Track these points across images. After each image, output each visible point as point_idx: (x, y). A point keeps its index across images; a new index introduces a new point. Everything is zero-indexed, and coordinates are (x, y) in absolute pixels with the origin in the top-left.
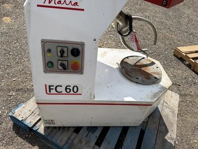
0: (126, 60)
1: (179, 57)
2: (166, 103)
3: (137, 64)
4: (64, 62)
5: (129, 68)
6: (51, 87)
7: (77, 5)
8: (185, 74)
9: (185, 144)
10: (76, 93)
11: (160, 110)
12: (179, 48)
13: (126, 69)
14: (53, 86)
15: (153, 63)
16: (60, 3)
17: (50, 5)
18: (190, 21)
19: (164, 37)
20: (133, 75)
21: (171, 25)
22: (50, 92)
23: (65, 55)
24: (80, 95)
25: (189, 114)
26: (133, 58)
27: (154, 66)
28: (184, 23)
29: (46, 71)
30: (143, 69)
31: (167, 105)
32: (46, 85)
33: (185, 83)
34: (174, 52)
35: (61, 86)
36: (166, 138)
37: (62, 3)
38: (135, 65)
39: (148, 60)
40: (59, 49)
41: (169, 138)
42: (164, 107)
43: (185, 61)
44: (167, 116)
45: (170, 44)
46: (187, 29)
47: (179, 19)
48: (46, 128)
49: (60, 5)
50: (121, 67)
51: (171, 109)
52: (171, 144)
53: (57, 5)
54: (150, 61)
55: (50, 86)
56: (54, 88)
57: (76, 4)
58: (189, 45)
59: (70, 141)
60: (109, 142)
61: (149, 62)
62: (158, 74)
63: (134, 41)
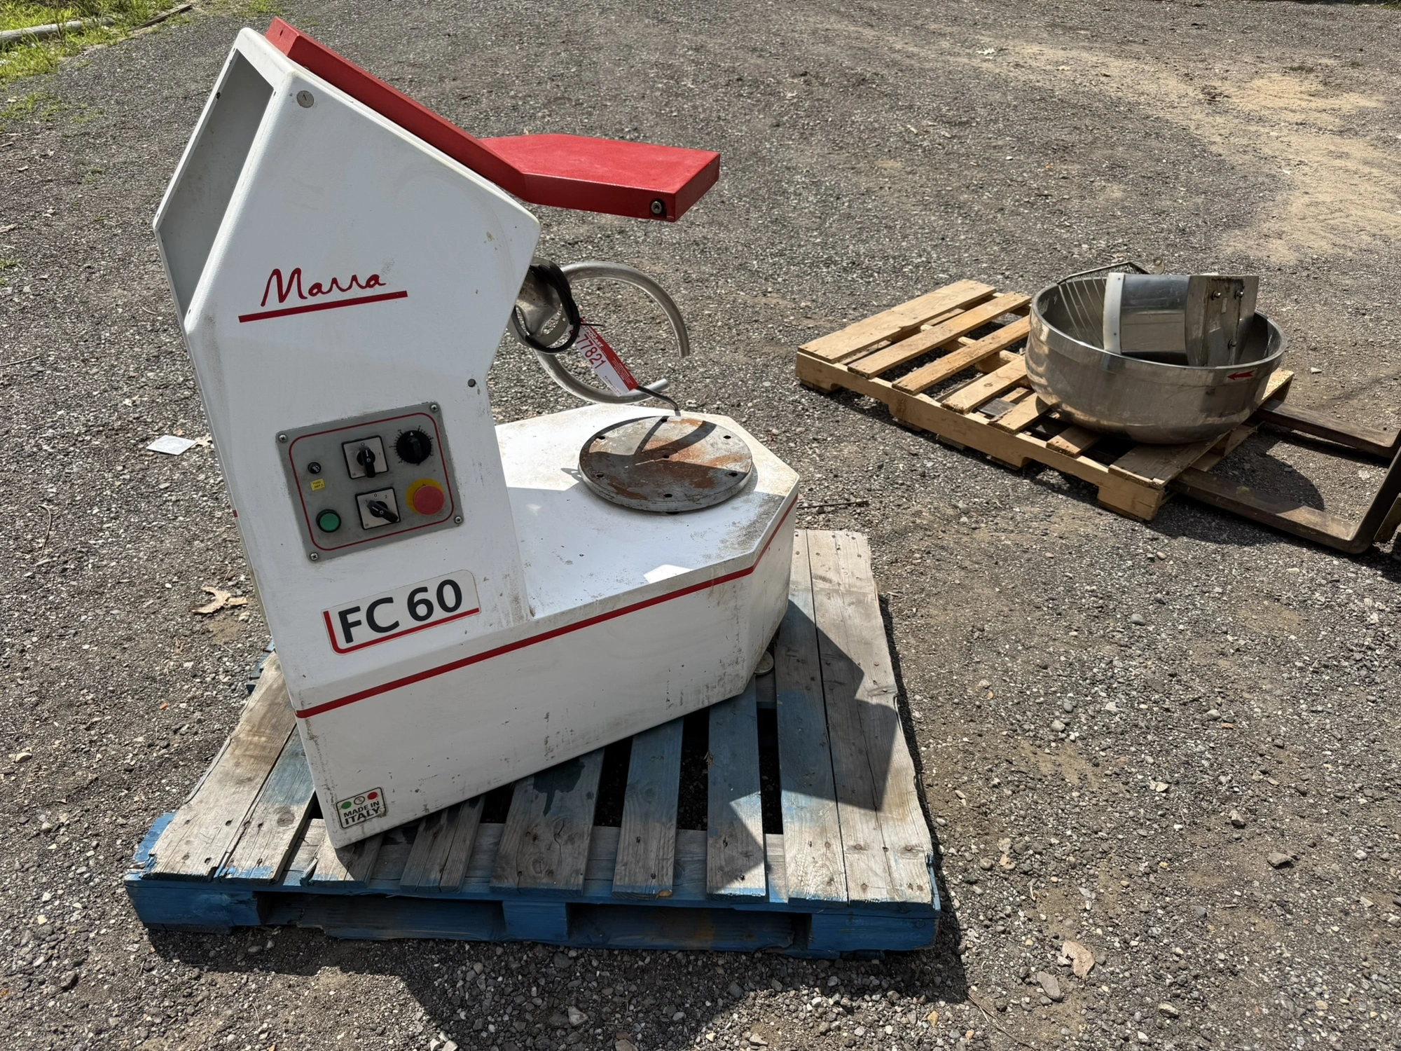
0: (599, 446)
1: (826, 385)
2: (824, 579)
3: (648, 447)
4: (381, 496)
5: (622, 472)
6: (351, 618)
7: (377, 282)
8: (874, 454)
9: (949, 707)
10: (454, 613)
11: (808, 612)
12: (811, 346)
13: (612, 478)
14: (357, 609)
15: (706, 428)
16: (320, 291)
17: (288, 304)
18: (829, 200)
19: (732, 313)
20: (644, 490)
21: (747, 245)
22: (349, 638)
23: (380, 466)
24: (473, 617)
25: (933, 600)
26: (621, 430)
27: (715, 435)
28: (804, 222)
29: (317, 554)
30: (675, 457)
31: (827, 585)
32: (326, 615)
33: (883, 489)
34: (798, 372)
35: (390, 600)
36: (860, 695)
37: (325, 289)
38: (641, 453)
39: (683, 421)
40: (351, 452)
41: (871, 693)
42: (819, 598)
43: (859, 396)
44: (842, 624)
45: (771, 340)
46: (824, 245)
47: (776, 204)
48: (350, 852)
49: (320, 299)
50: (591, 477)
51: (849, 592)
52: (885, 708)
53: (311, 301)
54: (692, 422)
55: (343, 615)
56: (361, 616)
57: (374, 281)
58: (855, 320)
59: (483, 859)
60: (650, 792)
61: (690, 429)
62: (737, 458)
63: (604, 358)
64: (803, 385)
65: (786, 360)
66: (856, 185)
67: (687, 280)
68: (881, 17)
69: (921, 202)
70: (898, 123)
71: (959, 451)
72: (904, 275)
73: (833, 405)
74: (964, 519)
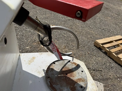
0: (53, 66)
1: (98, 47)
5: (54, 78)
8: (104, 61)
12: (97, 41)
13: (51, 79)
15: (78, 67)
18: (101, 21)
19: (86, 33)
21: (90, 24)
27: (79, 70)
28: (98, 23)
30: (68, 75)
33: (105, 68)
39: (73, 63)
43: (102, 49)
46: (100, 26)
54: (75, 64)
61: (74, 66)
62: (83, 80)
63: (56, 51)
64: (94, 45)
65: (93, 41)
66: (105, 20)
67: (82, 27)
68: (110, 2)
69: (113, 23)
70: (110, 13)
71: (117, 64)
72: (110, 32)
73: (98, 50)
74: (118, 79)
